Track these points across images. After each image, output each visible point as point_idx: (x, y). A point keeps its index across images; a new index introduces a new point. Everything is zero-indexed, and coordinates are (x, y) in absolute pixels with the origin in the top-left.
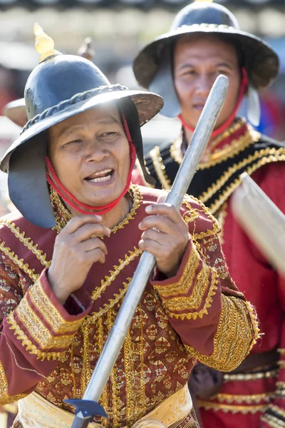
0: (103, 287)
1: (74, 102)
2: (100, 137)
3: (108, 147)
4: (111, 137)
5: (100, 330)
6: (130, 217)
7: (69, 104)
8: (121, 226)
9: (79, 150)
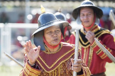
0: (54, 64)
1: (50, 23)
2: (55, 31)
3: (57, 34)
4: (58, 31)
5: (53, 75)
6: (60, 49)
7: (49, 23)
8: (58, 51)
9: (51, 34)
